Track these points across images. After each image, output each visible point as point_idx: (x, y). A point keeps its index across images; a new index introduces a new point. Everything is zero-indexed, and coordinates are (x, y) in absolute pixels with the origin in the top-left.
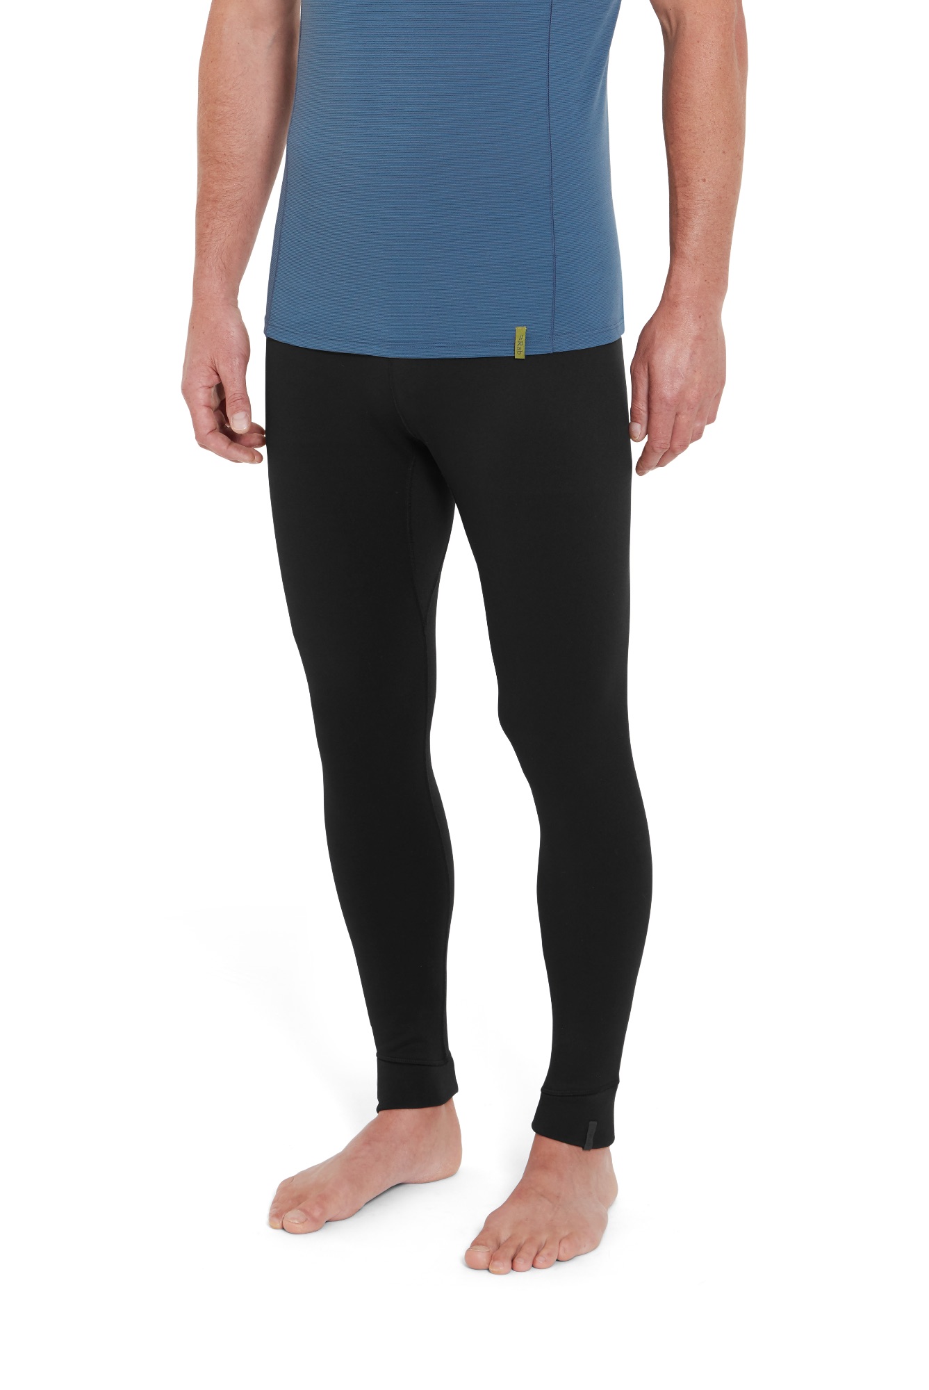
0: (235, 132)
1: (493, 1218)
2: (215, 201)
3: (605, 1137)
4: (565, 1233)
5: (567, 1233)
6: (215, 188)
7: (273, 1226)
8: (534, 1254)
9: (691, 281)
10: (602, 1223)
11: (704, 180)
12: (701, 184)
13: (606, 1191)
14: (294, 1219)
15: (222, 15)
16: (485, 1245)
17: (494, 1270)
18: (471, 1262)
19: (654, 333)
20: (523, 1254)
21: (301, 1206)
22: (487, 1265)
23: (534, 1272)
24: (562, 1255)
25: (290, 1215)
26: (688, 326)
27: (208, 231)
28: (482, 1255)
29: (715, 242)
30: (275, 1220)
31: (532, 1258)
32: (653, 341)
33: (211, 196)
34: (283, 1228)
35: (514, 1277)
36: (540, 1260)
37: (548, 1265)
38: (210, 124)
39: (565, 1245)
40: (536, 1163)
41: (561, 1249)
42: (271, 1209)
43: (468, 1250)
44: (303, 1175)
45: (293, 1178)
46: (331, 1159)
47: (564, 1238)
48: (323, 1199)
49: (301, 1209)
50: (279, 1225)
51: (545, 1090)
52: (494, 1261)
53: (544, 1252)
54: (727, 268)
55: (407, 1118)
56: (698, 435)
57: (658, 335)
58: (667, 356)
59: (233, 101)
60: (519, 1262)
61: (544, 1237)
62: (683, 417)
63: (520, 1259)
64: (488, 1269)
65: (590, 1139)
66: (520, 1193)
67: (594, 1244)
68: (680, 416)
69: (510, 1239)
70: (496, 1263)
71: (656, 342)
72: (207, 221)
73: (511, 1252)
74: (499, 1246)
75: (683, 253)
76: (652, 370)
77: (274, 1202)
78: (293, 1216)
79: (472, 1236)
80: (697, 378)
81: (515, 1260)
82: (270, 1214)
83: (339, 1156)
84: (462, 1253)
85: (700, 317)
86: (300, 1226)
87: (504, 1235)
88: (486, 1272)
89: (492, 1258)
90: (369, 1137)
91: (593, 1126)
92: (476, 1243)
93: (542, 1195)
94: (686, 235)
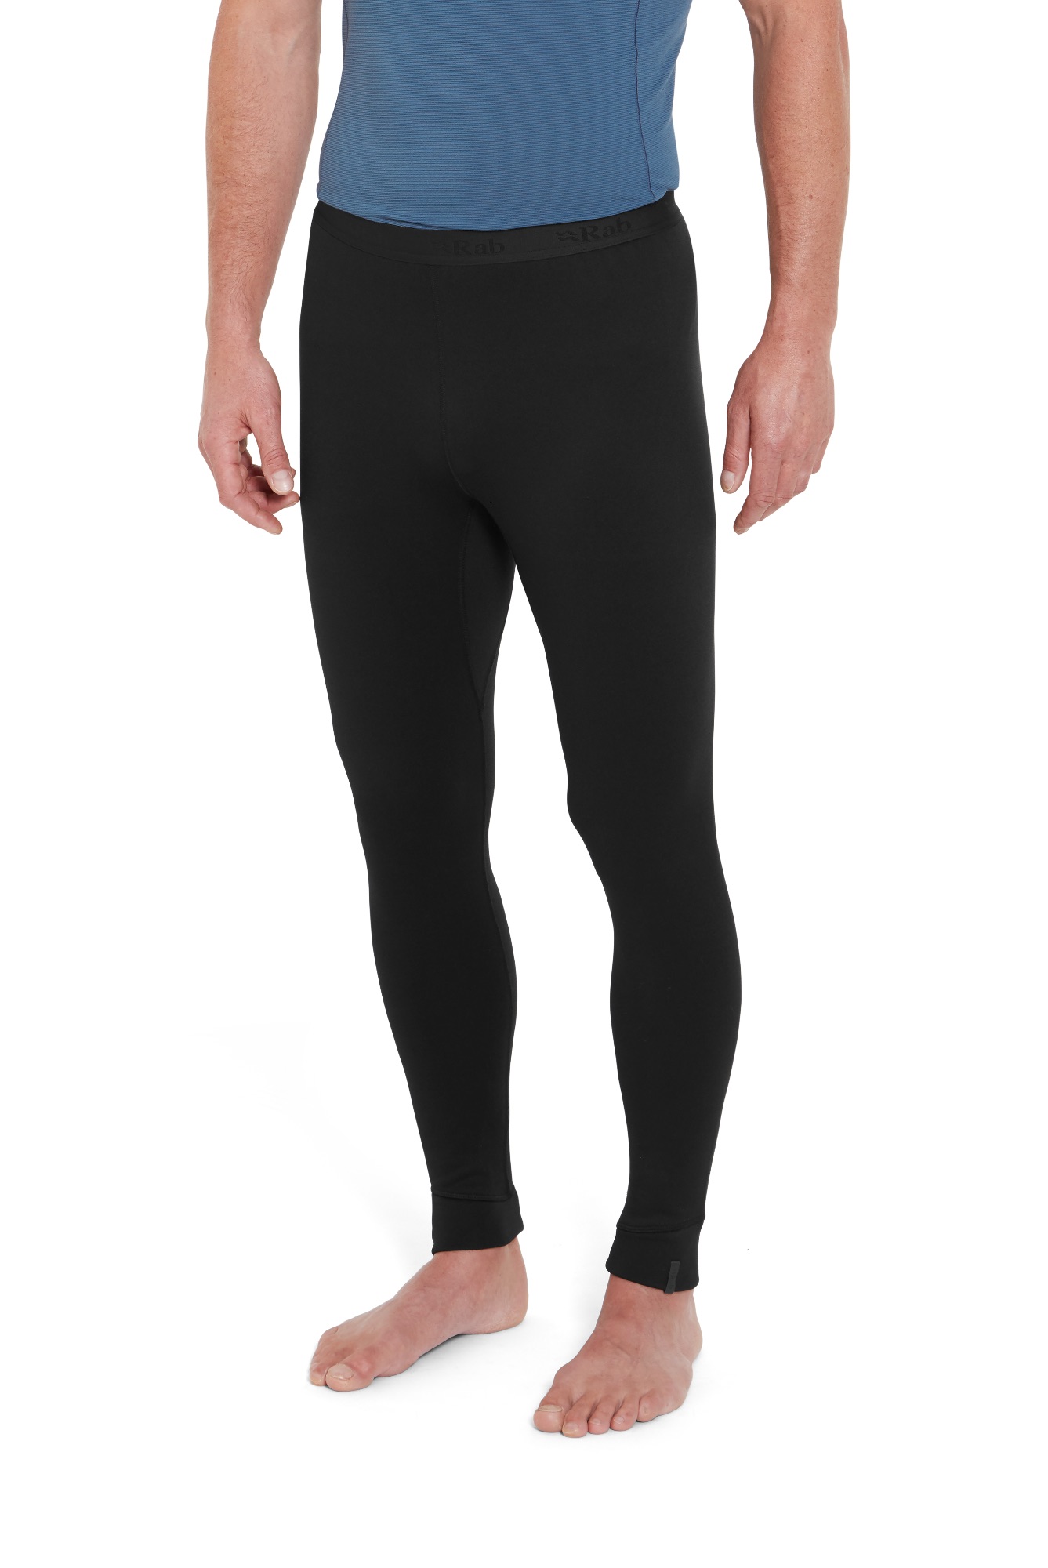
0: (255, 150)
1: (563, 1373)
2: (234, 228)
3: (688, 1279)
4: (645, 1390)
5: (647, 1391)
6: (234, 213)
7: (314, 1382)
8: (611, 1414)
9: (796, 310)
10: (686, 1378)
11: (811, 197)
12: (808, 201)
13: (690, 1343)
14: (339, 1374)
15: (237, 16)
16: (556, 1404)
17: (568, 1433)
18: (541, 1424)
19: (756, 370)
20: (598, 1413)
21: (347, 1359)
22: (560, 1427)
23: (611, 1434)
24: (643, 1414)
25: (334, 1369)
26: (793, 363)
27: (228, 262)
28: (553, 1415)
29: (824, 267)
30: (317, 1375)
31: (609, 1418)
32: (755, 379)
33: (230, 223)
34: (326, 1385)
35: (590, 1440)
36: (618, 1421)
37: (627, 1427)
38: (227, 141)
39: (645, 1404)
40: (612, 1310)
41: (641, 1409)
42: (312, 1363)
43: (537, 1411)
44: (349, 1324)
45: (336, 1329)
46: (380, 1306)
47: (644, 1396)
48: (372, 1353)
49: (346, 1364)
50: (321, 1381)
51: (622, 1225)
52: (567, 1422)
53: (622, 1412)
54: (835, 296)
55: (467, 1259)
56: (803, 486)
57: (761, 372)
58: (773, 396)
59: (253, 114)
60: (596, 1423)
61: (622, 1395)
62: (788, 466)
63: (595, 1420)
64: (561, 1432)
65: (672, 1282)
66: (593, 1346)
67: (678, 1402)
68: (784, 465)
69: (584, 1397)
70: (570, 1425)
71: (760, 380)
72: (226, 251)
73: (586, 1412)
74: (572, 1405)
75: (788, 279)
76: (755, 412)
77: (315, 1355)
78: (339, 1371)
79: (541, 1393)
80: (806, 421)
81: (590, 1421)
82: (311, 1369)
83: (389, 1304)
84: (531, 1413)
85: (809, 352)
86: (345, 1384)
87: (577, 1393)
88: (559, 1435)
89: (565, 1419)
90: (424, 1282)
91: (675, 1266)
92: (545, 1402)
93: (619, 1347)
94: (791, 259)
